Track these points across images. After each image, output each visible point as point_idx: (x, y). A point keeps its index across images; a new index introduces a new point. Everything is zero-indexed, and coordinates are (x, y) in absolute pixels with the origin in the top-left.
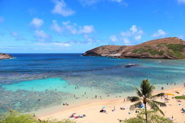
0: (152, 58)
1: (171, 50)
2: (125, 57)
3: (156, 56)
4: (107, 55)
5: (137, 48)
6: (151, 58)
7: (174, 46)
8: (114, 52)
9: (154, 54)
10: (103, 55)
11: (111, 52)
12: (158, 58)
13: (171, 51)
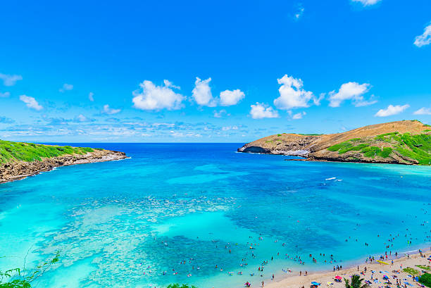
0: (368, 162)
1: (405, 145)
2: (317, 158)
3: (376, 158)
4: (283, 152)
5: (339, 141)
6: (365, 162)
7: (411, 138)
8: (295, 147)
9: (372, 155)
10: (274, 152)
11: (289, 148)
12: (379, 162)
13: (406, 148)
